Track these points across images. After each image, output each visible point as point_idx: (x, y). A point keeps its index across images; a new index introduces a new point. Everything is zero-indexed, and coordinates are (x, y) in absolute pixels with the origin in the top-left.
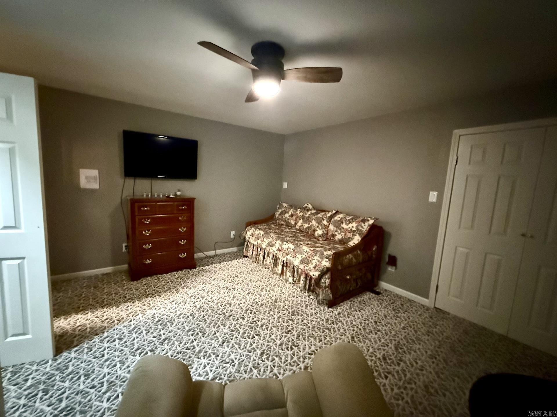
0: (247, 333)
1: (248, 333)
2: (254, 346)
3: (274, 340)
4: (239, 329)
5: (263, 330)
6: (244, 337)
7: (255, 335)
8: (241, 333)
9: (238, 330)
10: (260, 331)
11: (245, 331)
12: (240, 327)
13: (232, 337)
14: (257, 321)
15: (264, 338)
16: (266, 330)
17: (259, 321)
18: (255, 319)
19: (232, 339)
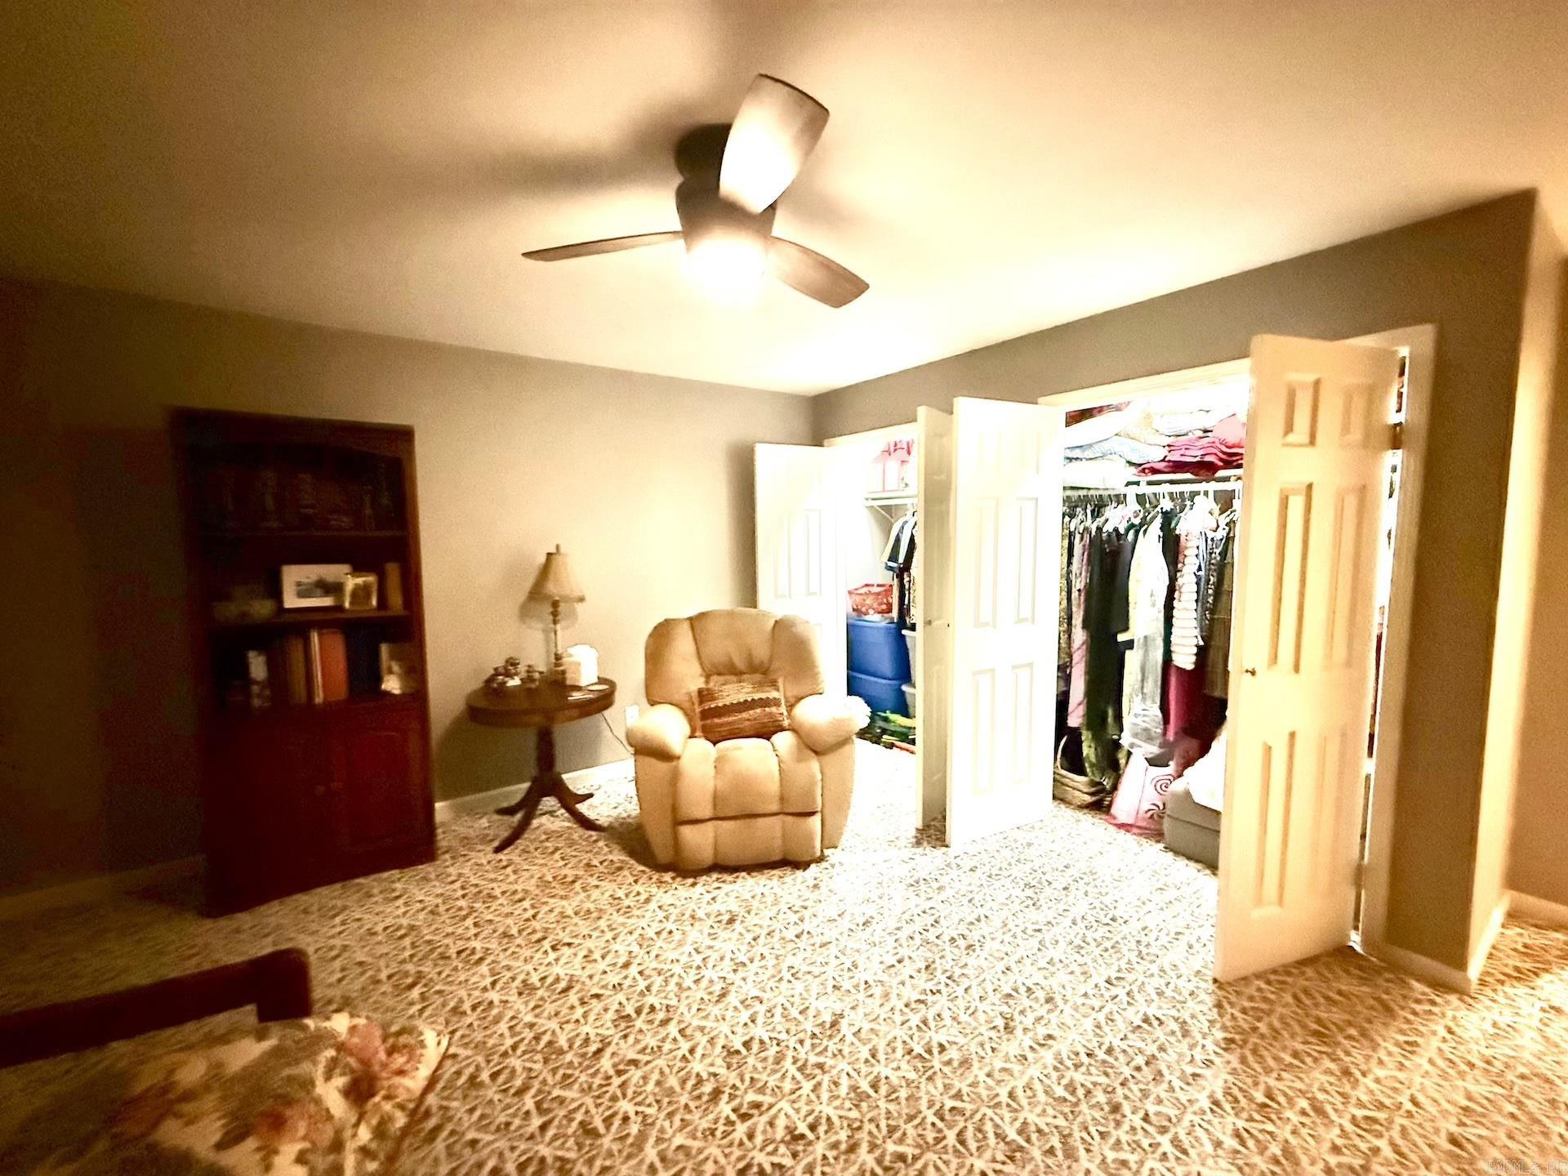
0: (771, 1060)
1: (765, 1059)
2: (745, 1016)
3: (684, 1036)
4: (799, 1076)
5: (715, 1075)
6: (778, 1045)
7: (744, 1051)
8: (789, 1060)
9: (800, 1069)
10: (722, 1071)
11: (777, 1067)
12: (798, 1083)
13: (816, 1041)
14: (733, 1117)
15: (712, 1041)
16: (705, 1076)
17: (727, 1118)
18: (741, 1129)
19: (814, 1035)
